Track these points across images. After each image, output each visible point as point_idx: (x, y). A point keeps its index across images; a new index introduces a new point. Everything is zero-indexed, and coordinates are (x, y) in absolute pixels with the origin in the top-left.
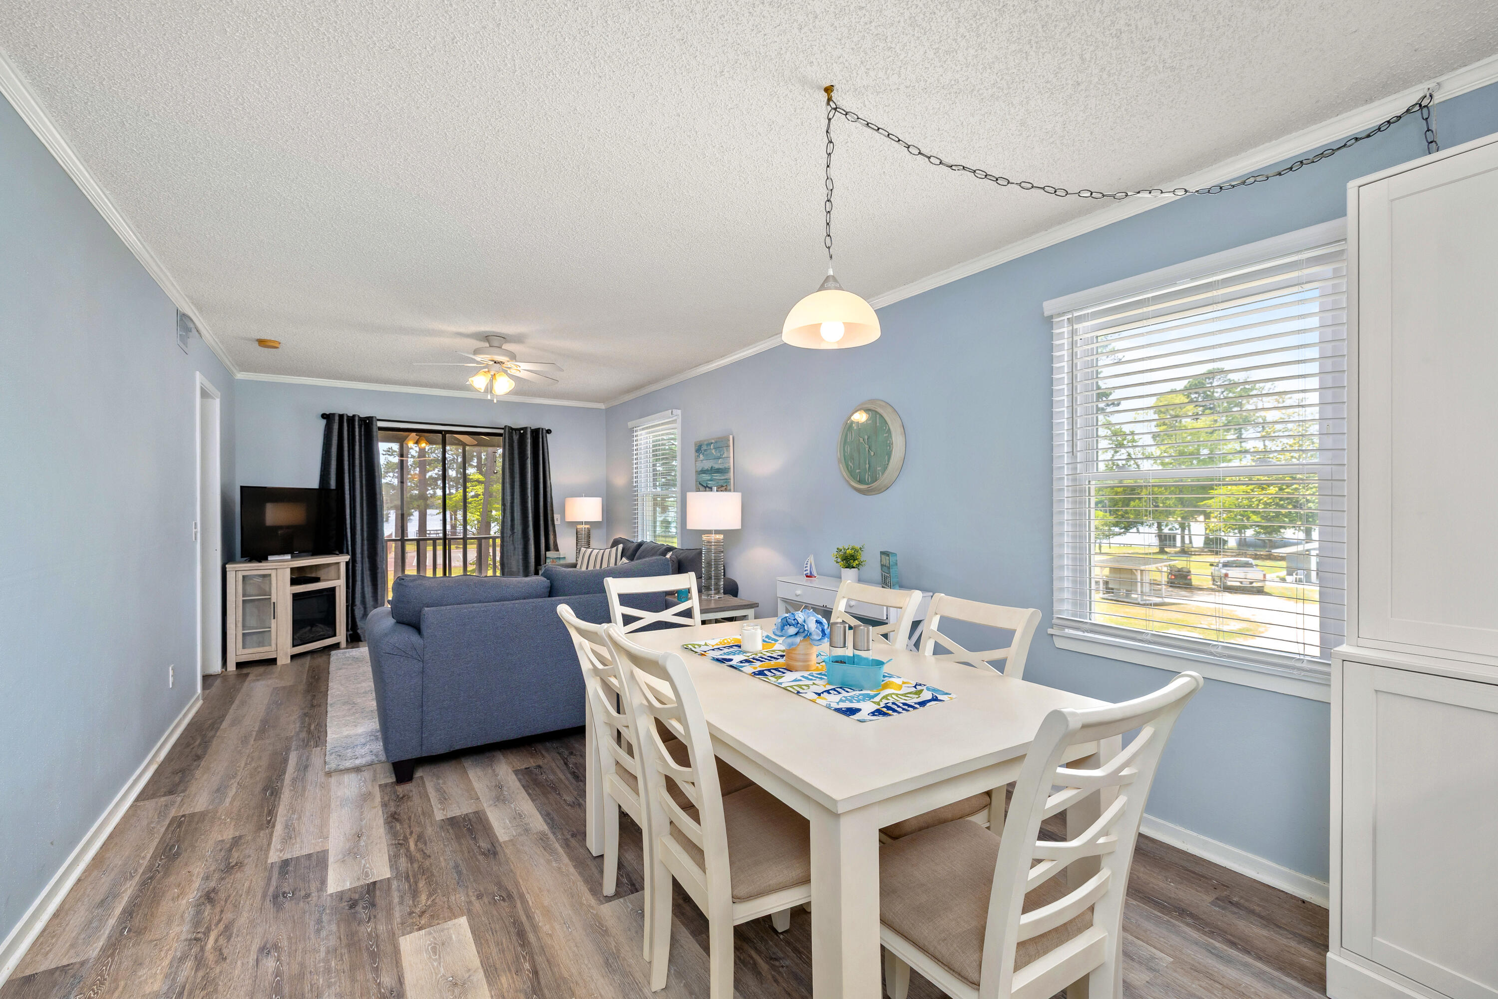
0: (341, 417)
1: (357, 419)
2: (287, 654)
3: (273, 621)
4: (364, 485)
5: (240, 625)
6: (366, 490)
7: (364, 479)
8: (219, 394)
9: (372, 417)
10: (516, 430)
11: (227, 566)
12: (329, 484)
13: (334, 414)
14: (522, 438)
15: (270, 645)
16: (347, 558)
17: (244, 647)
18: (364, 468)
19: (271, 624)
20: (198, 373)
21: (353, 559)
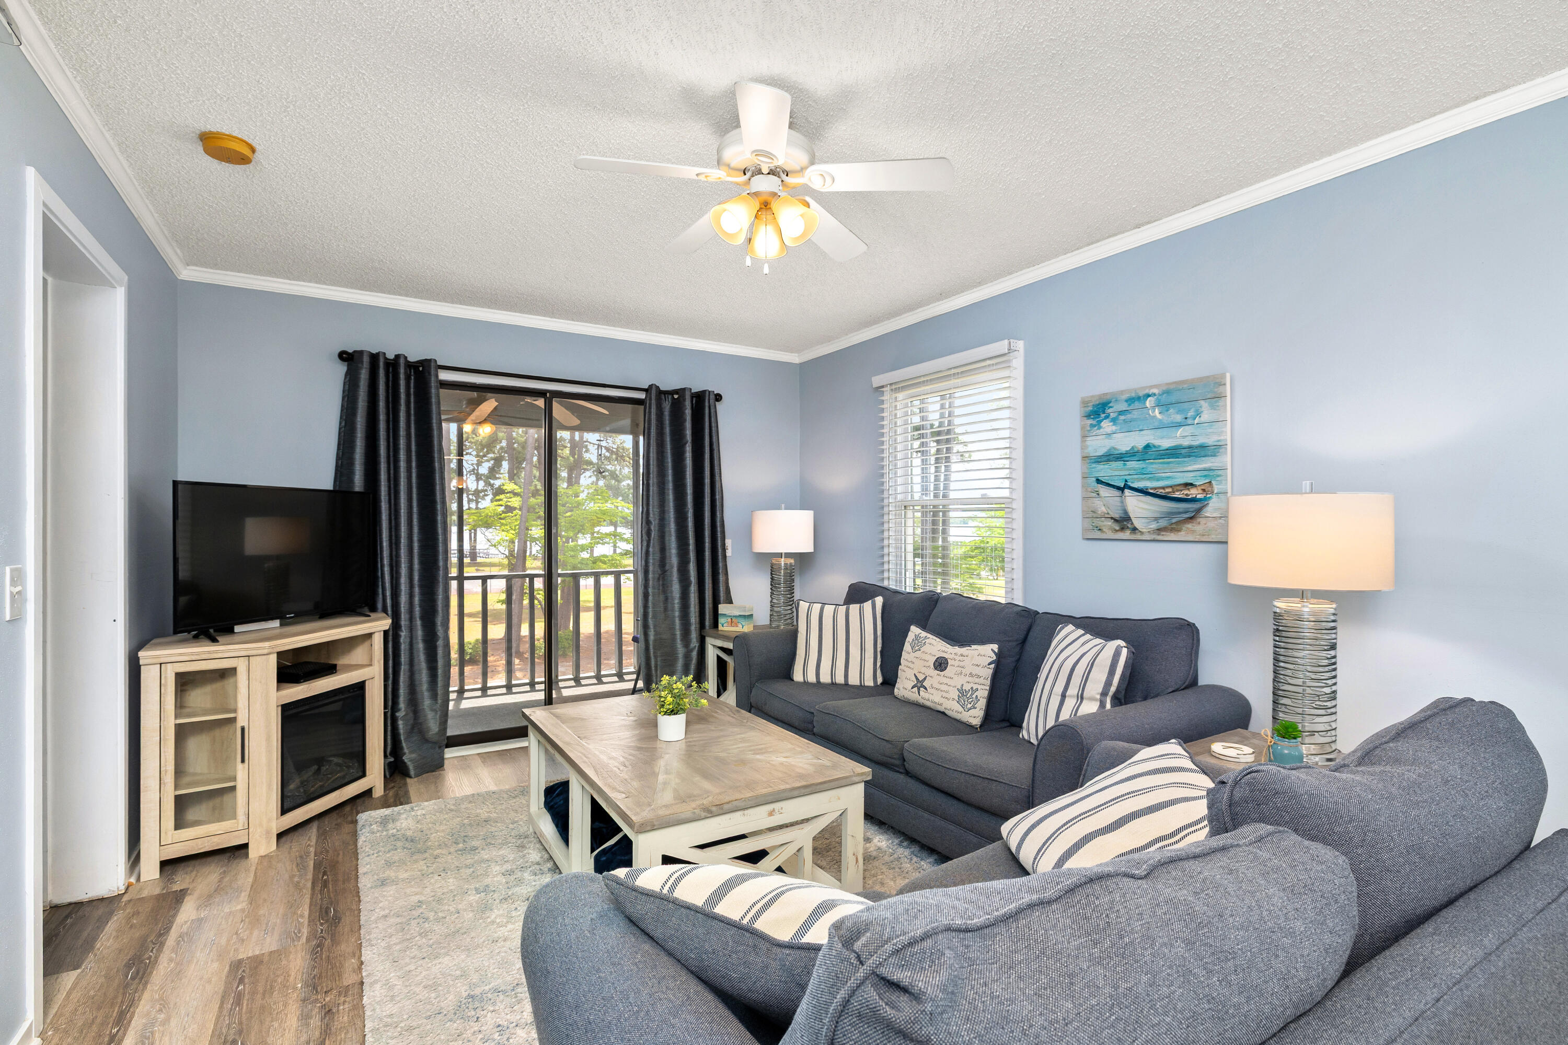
0: (374, 358)
1: (402, 361)
2: (268, 832)
3: (240, 766)
4: (414, 485)
5: (169, 778)
6: (418, 494)
7: (414, 475)
8: (126, 278)
9: (430, 360)
10: (666, 393)
11: (141, 654)
12: (351, 481)
13: (361, 353)
14: (677, 407)
15: (234, 816)
16: (385, 623)
17: (179, 825)
18: (414, 454)
19: (235, 770)
20: (31, 174)
21: (396, 626)
